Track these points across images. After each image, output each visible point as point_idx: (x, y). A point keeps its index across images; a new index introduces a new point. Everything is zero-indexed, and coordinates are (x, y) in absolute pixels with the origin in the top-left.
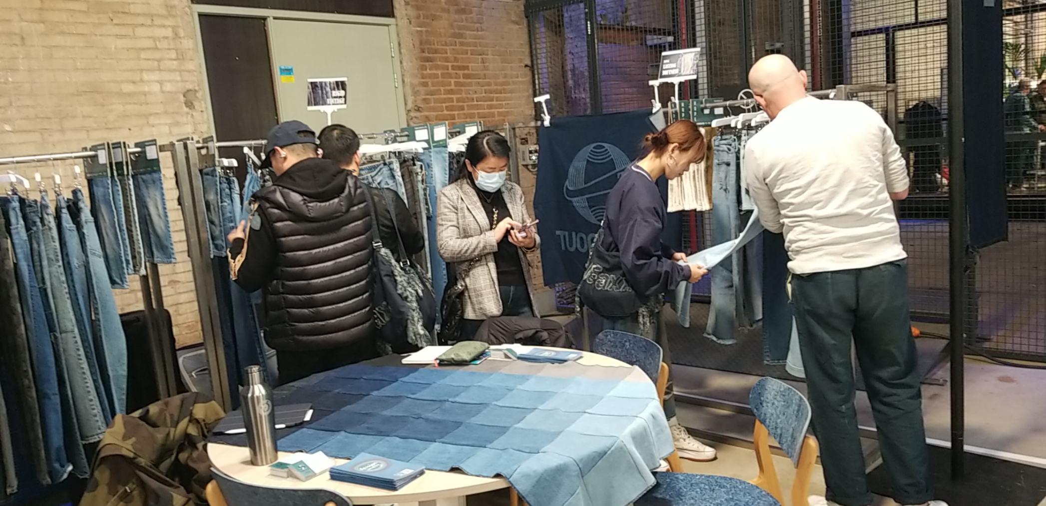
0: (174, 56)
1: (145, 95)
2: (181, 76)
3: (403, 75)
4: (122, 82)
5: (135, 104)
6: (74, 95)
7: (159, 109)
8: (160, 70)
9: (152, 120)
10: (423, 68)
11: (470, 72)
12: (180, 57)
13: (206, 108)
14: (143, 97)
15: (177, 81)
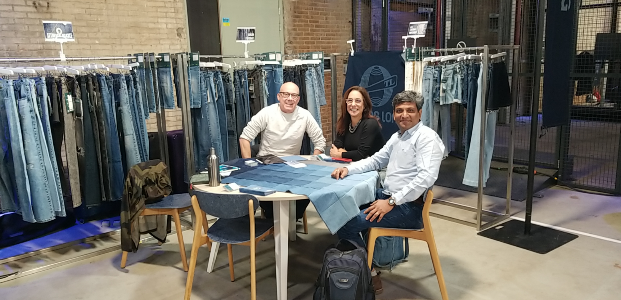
0: (173, 11)
1: (159, 30)
2: (176, 20)
3: (284, 25)
4: (148, 23)
5: (154, 33)
6: (127, 28)
7: (165, 36)
8: (166, 17)
9: (162, 42)
10: (294, 21)
11: (319, 24)
12: (176, 11)
13: (187, 37)
14: (158, 30)
15: (174, 23)
